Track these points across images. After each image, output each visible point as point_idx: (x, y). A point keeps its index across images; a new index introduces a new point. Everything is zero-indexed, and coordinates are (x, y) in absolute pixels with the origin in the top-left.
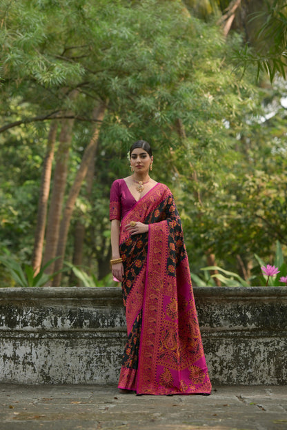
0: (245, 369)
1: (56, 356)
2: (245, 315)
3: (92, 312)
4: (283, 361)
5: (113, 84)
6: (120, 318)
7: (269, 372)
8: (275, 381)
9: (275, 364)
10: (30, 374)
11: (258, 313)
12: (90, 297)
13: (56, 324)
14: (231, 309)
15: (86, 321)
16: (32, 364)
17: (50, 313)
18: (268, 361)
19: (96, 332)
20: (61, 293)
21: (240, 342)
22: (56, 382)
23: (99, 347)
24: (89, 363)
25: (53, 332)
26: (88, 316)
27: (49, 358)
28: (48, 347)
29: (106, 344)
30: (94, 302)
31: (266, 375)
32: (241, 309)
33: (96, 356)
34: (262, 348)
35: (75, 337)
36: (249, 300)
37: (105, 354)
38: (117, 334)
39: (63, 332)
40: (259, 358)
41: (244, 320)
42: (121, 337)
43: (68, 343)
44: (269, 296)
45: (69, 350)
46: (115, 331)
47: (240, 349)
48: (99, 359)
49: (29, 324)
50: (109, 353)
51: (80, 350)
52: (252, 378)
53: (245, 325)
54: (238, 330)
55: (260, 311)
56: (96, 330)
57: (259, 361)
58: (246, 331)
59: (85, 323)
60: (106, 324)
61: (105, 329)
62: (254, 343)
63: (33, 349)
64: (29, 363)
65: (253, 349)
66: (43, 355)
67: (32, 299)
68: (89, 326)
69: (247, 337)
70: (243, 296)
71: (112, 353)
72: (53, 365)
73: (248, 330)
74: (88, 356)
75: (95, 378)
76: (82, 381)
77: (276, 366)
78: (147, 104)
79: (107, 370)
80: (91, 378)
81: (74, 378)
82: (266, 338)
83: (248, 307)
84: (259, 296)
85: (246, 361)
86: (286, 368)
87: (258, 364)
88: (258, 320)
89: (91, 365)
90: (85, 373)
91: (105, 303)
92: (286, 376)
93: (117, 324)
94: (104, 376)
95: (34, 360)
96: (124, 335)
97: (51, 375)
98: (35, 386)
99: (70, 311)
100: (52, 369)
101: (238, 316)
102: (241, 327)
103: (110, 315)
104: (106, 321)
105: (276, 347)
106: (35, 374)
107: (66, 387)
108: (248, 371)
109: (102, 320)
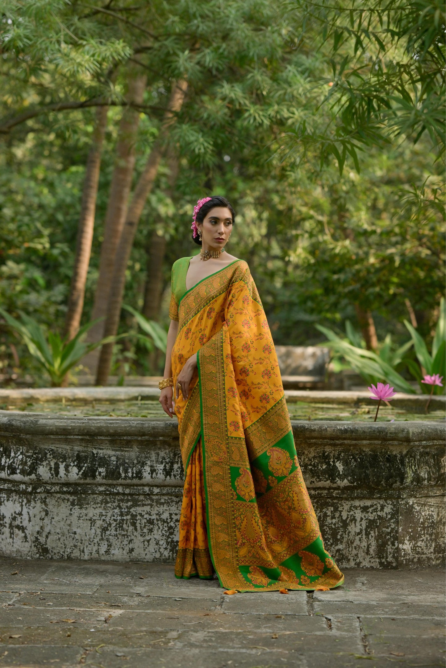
0: (332, 544)
1: (56, 519)
2: (334, 466)
3: (109, 457)
4: (389, 534)
5: (181, 62)
6: (151, 466)
7: (368, 550)
8: (376, 563)
9: (377, 539)
10: (19, 542)
12: (107, 436)
13: (57, 473)
14: (314, 457)
15: (100, 470)
16: (22, 529)
17: (48, 456)
18: (366, 534)
19: (114, 486)
20: (64, 429)
21: (327, 505)
22: (56, 557)
23: (120, 508)
24: (105, 530)
25: (53, 484)
26: (104, 462)
27: (47, 521)
28: (46, 505)
29: (130, 504)
30: (113, 442)
31: (363, 554)
32: (328, 457)
33: (115, 520)
34: (358, 514)
35: (85, 492)
36: (341, 445)
37: (129, 517)
38: (147, 489)
39: (67, 484)
40: (353, 529)
41: (332, 473)
42: (152, 493)
43: (74, 500)
44: (369, 440)
45: (77, 511)
46: (143, 485)
47: (325, 515)
48: (120, 525)
49: (18, 471)
50: (134, 517)
51: (93, 511)
52: (342, 558)
53: (333, 481)
54: (324, 488)
55: (356, 460)
56: (115, 482)
57: (353, 533)
58: (335, 489)
59: (100, 473)
60: (130, 475)
61: (129, 481)
62: (346, 507)
63: (24, 507)
64: (18, 527)
65: (344, 515)
66: (38, 517)
67: (23, 436)
68: (105, 477)
69: (336, 498)
70: (332, 438)
71: (139, 517)
72: (53, 532)
73: (338, 488)
74: (104, 520)
75: (113, 552)
76: (95, 555)
77: (377, 541)
78: (232, 95)
79: (131, 541)
80: (107, 552)
81: (83, 551)
82: (365, 501)
83: (339, 455)
84: (355, 439)
85: (334, 533)
86: (393, 544)
87: (351, 537)
88: (353, 473)
89: (108, 533)
90: (99, 545)
91: (128, 443)
92: (393, 557)
93: (146, 475)
94: (127, 549)
95: (25, 523)
96: (156, 490)
97: (49, 546)
98: (26, 561)
99: (78, 454)
100: (50, 537)
101: (324, 467)
102: (328, 483)
103: (135, 462)
104: (130, 470)
105: (379, 513)
106: (27, 543)
107: (69, 565)
108: (337, 548)
109: (124, 469)
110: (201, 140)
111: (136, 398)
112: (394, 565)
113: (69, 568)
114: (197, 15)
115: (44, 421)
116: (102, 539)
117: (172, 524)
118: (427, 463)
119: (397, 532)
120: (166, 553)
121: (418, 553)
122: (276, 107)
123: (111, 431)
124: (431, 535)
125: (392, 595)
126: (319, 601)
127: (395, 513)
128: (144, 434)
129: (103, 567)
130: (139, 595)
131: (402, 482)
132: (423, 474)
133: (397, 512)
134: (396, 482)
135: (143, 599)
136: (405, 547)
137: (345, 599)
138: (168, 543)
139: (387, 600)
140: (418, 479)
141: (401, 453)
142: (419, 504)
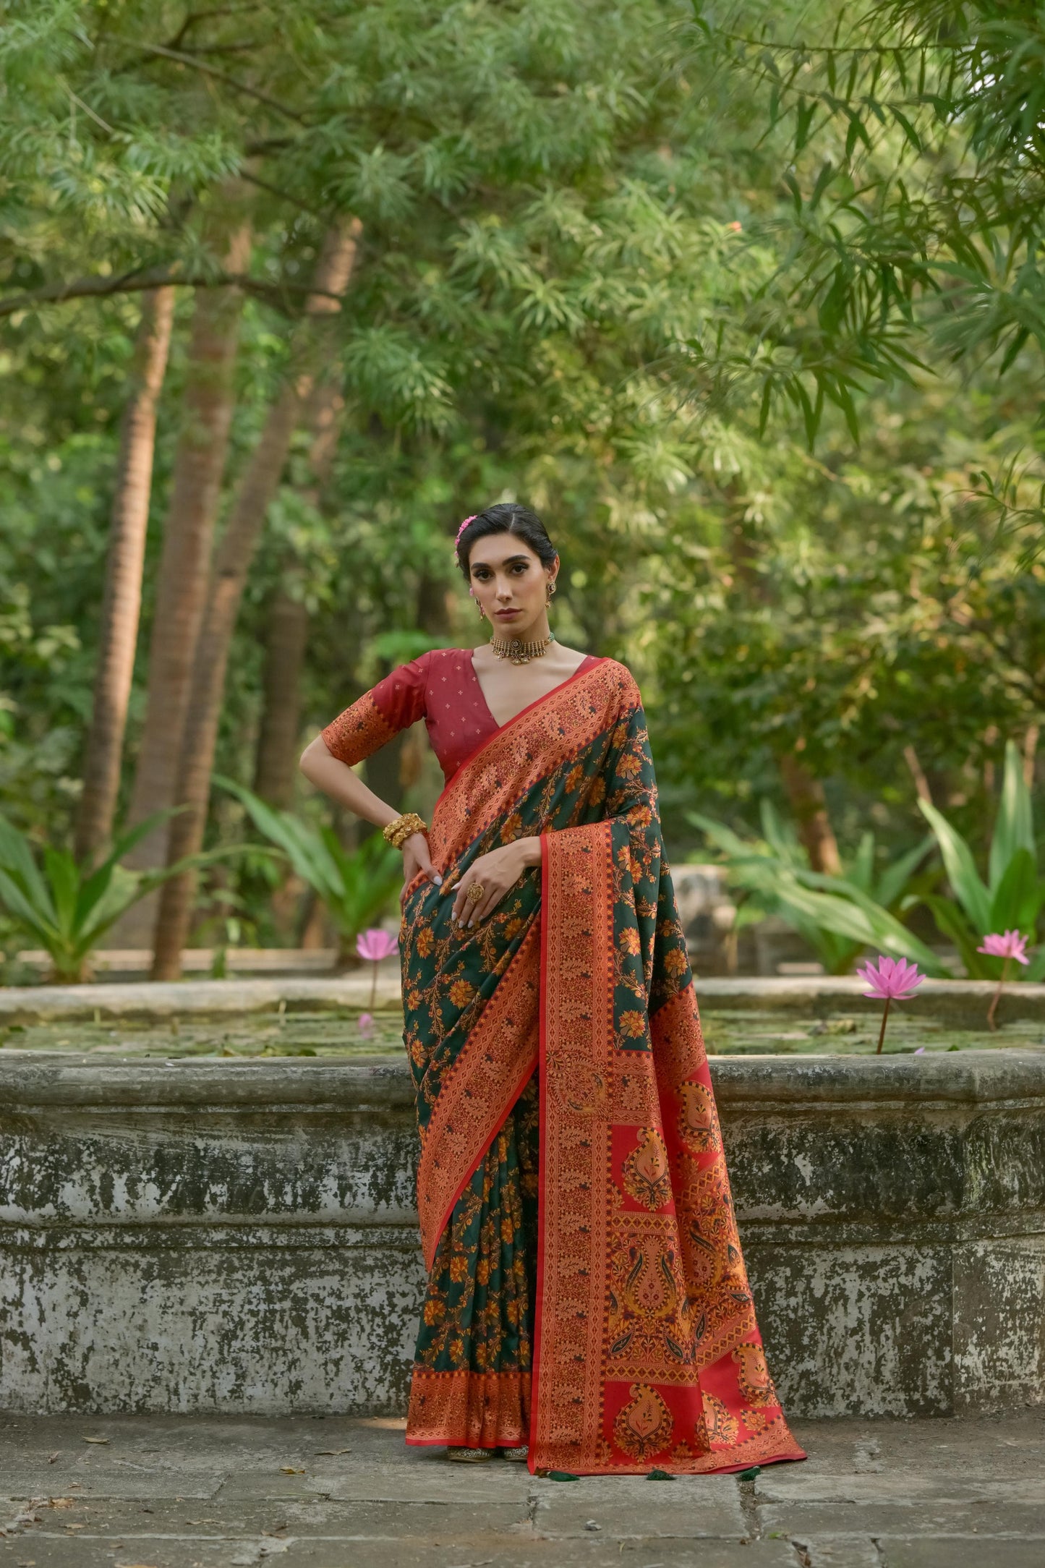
0: (789, 1360)
1: (108, 1312)
2: (792, 1166)
3: (237, 1157)
4: (928, 1329)
5: (365, 175)
6: (341, 1178)
7: (878, 1371)
8: (898, 1403)
9: (899, 1343)
10: (16, 1375)
11: (838, 1160)
12: (229, 1104)
13: (108, 1200)
14: (742, 1145)
15: (215, 1189)
16: (24, 1340)
17: (85, 1158)
18: (873, 1333)
19: (249, 1228)
20: (124, 1091)
21: (773, 1261)
22: (109, 1408)
23: (266, 1282)
24: (227, 1337)
25: (99, 1227)
26: (223, 1169)
27: (84, 1318)
28: (82, 1279)
29: (288, 1271)
30: (244, 1120)
31: (866, 1382)
32: (775, 1144)
33: (254, 1313)
34: (853, 1284)
35: (177, 1246)
36: (807, 1113)
37: (287, 1304)
38: (330, 1234)
39: (133, 1227)
40: (841, 1319)
41: (786, 1184)
42: (343, 1244)
43: (151, 1265)
44: (875, 1099)
45: (157, 1292)
46: (322, 1225)
47: (772, 1288)
48: (266, 1325)
49: (11, 1197)
50: (299, 1303)
51: (197, 1293)
52: (816, 1392)
53: (789, 1202)
54: (767, 1222)
55: (843, 1151)
56: (251, 1219)
57: (841, 1331)
58: (794, 1222)
59: (214, 1198)
60: (288, 1199)
61: (285, 1216)
62: (822, 1267)
63: (27, 1286)
64: (12, 1336)
65: (818, 1287)
66: (63, 1310)
67: (21, 1110)
68: (227, 1208)
69: (798, 1244)
70: (784, 1098)
71: (311, 1304)
72: (99, 1345)
73: (801, 1221)
74: (225, 1314)
75: (249, 1391)
76: (205, 1401)
77: (901, 1348)
78: (492, 255)
79: (293, 1364)
80: (236, 1392)
81: (176, 1392)
82: (869, 1250)
83: (803, 1138)
84: (842, 1099)
85: (795, 1332)
86: (940, 1356)
87: (836, 1341)
88: (838, 1183)
89: (236, 1344)
90: (214, 1375)
91: (283, 1121)
92: (941, 1386)
93: (330, 1202)
94: (284, 1383)
95: (31, 1326)
96: (353, 1237)
97: (91, 1381)
98: (35, 1419)
99: (158, 1153)
100: (93, 1359)
101: (766, 1169)
102: (775, 1209)
103: (301, 1167)
104: (288, 1188)
105: (903, 1280)
106: (35, 1376)
107: (143, 1427)
108: (801, 1367)
109: (272, 1186)
110: (417, 366)
111: (274, 1007)
112: (943, 1406)
113: (143, 1434)
114: (399, 60)
115: (74, 1072)
116: (222, 1361)
117: (394, 1319)
118: (1016, 1153)
119: (948, 1324)
120: (381, 1392)
121: (1000, 1375)
122: (598, 282)
123: (241, 1093)
124: (1030, 1330)
125: (947, 1481)
126: (772, 1502)
127: (943, 1279)
128: (320, 1100)
129: (226, 1431)
130: (327, 1497)
131: (958, 1202)
132: (1009, 1181)
133: (948, 1275)
134: (943, 1202)
135: (338, 1507)
136: (968, 1361)
137: (833, 1494)
138: (384, 1367)
139: (937, 1494)
140: (997, 1194)
141: (953, 1129)
142: (999, 1255)
